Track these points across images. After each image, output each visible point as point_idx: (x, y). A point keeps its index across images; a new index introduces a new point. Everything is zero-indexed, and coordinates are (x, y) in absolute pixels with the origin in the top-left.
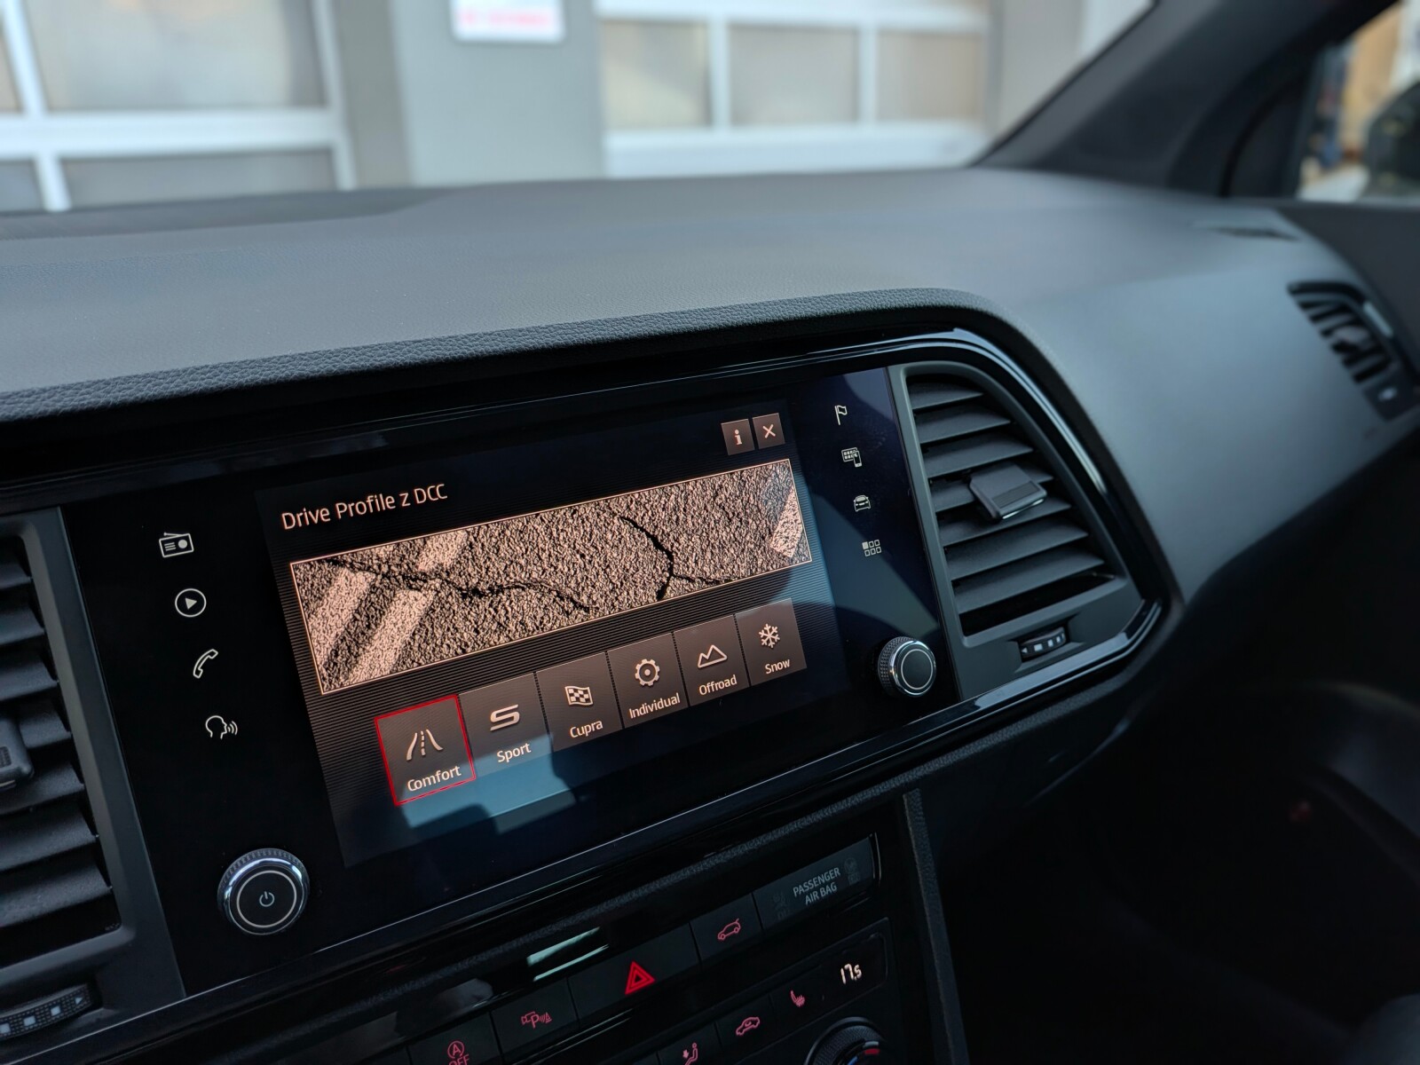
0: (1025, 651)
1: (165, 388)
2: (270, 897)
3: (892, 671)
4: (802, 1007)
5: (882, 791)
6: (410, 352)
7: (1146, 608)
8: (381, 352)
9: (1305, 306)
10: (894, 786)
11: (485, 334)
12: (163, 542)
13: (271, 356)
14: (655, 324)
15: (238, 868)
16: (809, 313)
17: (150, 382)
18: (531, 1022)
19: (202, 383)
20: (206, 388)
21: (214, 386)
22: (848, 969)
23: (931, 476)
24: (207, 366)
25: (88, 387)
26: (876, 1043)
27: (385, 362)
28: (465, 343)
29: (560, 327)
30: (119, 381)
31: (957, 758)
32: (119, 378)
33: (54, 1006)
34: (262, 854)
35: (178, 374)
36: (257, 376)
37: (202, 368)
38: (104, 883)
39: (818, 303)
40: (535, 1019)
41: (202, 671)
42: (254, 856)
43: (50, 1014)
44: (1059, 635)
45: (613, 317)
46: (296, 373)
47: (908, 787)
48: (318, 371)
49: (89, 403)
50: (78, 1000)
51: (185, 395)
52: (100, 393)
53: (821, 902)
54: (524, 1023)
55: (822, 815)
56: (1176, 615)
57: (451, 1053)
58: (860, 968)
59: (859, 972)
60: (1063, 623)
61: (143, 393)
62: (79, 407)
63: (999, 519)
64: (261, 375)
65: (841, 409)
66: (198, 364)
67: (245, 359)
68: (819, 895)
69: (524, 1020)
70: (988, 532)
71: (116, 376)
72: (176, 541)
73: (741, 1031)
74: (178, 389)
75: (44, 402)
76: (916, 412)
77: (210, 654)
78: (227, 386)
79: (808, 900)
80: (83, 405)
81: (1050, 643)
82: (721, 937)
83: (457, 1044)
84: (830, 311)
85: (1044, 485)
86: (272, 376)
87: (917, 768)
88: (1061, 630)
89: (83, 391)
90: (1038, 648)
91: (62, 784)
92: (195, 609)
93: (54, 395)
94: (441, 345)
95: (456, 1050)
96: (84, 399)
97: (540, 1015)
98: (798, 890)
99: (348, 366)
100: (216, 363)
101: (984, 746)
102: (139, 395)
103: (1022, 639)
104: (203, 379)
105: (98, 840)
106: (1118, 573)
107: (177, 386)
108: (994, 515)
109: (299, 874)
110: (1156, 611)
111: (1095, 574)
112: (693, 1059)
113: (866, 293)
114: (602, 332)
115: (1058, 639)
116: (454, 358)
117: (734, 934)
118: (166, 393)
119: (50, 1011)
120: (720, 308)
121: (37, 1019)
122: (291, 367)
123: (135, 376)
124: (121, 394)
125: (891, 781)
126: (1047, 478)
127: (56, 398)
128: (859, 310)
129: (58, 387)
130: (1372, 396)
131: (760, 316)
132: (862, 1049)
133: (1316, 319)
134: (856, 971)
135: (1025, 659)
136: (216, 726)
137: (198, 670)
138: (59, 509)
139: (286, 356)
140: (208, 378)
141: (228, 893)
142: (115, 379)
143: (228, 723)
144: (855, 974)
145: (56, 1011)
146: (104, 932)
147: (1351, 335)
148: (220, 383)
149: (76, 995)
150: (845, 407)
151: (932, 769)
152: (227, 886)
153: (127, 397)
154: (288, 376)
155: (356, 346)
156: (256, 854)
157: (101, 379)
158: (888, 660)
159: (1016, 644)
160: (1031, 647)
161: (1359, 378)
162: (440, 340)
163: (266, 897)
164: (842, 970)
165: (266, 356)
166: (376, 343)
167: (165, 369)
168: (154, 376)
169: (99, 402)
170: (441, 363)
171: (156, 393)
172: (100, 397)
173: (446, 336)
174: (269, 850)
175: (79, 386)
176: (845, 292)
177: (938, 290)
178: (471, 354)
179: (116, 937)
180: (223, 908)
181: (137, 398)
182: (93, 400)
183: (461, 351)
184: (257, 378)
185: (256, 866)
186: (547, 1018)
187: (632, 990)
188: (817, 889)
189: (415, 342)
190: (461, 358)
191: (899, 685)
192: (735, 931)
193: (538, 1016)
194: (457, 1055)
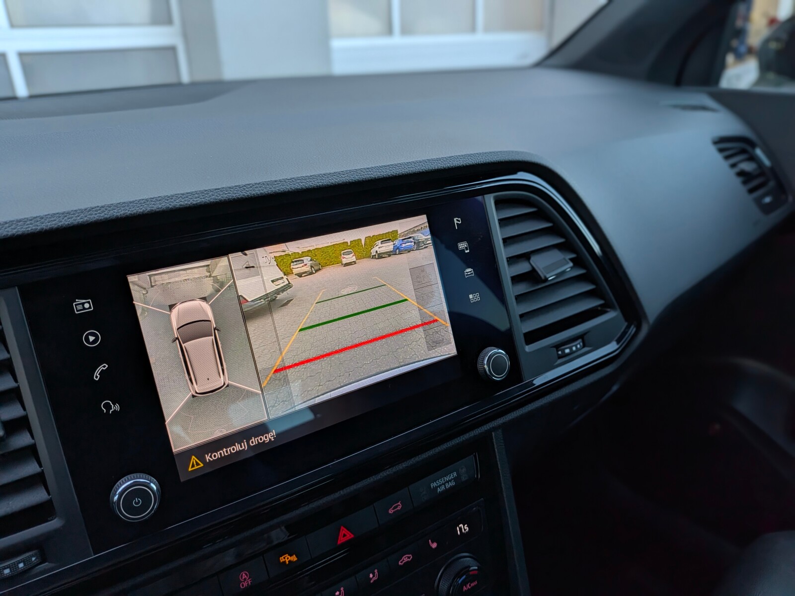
0: (560, 353)
1: (74, 220)
2: (139, 501)
3: (486, 366)
4: (436, 548)
5: (480, 432)
6: (213, 195)
7: (628, 327)
8: (197, 196)
9: (721, 150)
10: (486, 429)
11: (256, 184)
12: (76, 305)
13: (134, 200)
14: (352, 175)
15: (121, 485)
16: (440, 167)
17: (66, 216)
18: (285, 561)
19: (96, 216)
20: (98, 220)
21: (102, 218)
22: (461, 527)
23: (508, 256)
24: (98, 207)
25: (31, 220)
26: (476, 568)
27: (199, 201)
28: (244, 189)
29: (298, 179)
30: (48, 216)
31: (521, 412)
32: (48, 215)
33: (20, 563)
34: (134, 477)
35: (82, 211)
36: (127, 211)
37: (95, 207)
38: (46, 494)
39: (445, 161)
40: (288, 558)
41: (99, 376)
42: (129, 478)
43: (18, 567)
44: (579, 344)
45: (328, 172)
46: (149, 209)
47: (494, 429)
48: (161, 208)
49: (31, 229)
50: (33, 559)
51: (86, 223)
52: (38, 223)
53: (446, 491)
54: (281, 561)
55: (446, 446)
56: (645, 330)
57: (242, 578)
58: (467, 526)
59: (467, 529)
60: (581, 337)
61: (62, 223)
62: (26, 232)
63: (546, 280)
64: (129, 211)
65: (457, 220)
66: (93, 205)
67: (120, 201)
68: (445, 487)
69: (282, 559)
70: (540, 286)
71: (47, 214)
73: (402, 562)
74: (82, 220)
75: (6, 230)
76: (500, 221)
77: (103, 367)
78: (109, 218)
79: (439, 490)
80: (28, 231)
81: (574, 348)
82: (391, 511)
83: (245, 573)
84: (452, 165)
85: (571, 260)
86: (135, 211)
87: (499, 419)
88: (580, 341)
89: (28, 222)
90: (567, 351)
91: (22, 440)
92: (94, 342)
93: (12, 225)
94: (231, 191)
95: (244, 576)
96: (29, 227)
98: (433, 485)
99: (178, 204)
100: (103, 204)
101: (536, 406)
102: (60, 224)
103: (558, 346)
104: (96, 214)
105: (43, 470)
106: (612, 307)
107: (81, 219)
108: (543, 277)
109: (155, 488)
110: (633, 330)
111: (599, 308)
112: (375, 578)
113: (472, 154)
114: (322, 181)
115: (578, 346)
116: (238, 198)
117: (398, 510)
118: (75, 223)
119: (18, 565)
120: (388, 166)
121: (11, 570)
122: (146, 206)
123: (57, 213)
124: (50, 224)
125: (485, 426)
126: (573, 256)
127: (13, 227)
128: (468, 164)
129: (14, 221)
130: (758, 201)
131: (412, 169)
132: (469, 571)
133: (727, 158)
134: (465, 528)
135: (560, 357)
136: (108, 406)
137: (97, 376)
138: (16, 287)
139: (143, 200)
140: (99, 213)
141: (116, 498)
142: (46, 215)
143: (114, 404)
145: (21, 565)
146: (47, 521)
147: (747, 167)
148: (106, 216)
149: (33, 556)
150: (460, 219)
151: (507, 419)
152: (115, 495)
153: (53, 226)
154: (144, 211)
155: (182, 192)
156: (131, 477)
157: (38, 215)
158: (483, 360)
159: (555, 349)
160: (563, 351)
161: (751, 191)
162: (230, 188)
163: (137, 501)
164: (458, 528)
165: (132, 200)
166: (194, 191)
167: (75, 209)
168: (69, 213)
169: (37, 229)
170: (231, 201)
171: (69, 223)
172: (38, 226)
173: (233, 185)
174: (138, 475)
175: (25, 220)
176: (460, 154)
177: (512, 152)
178: (248, 196)
179: (54, 524)
180: (113, 506)
181: (59, 226)
182: (34, 228)
183: (242, 194)
184: (126, 213)
185: (131, 484)
186: (294, 558)
187: (342, 542)
188: (444, 484)
189: (216, 189)
190: (242, 198)
191: (489, 374)
192: (398, 508)
193: (289, 557)
194: (245, 579)
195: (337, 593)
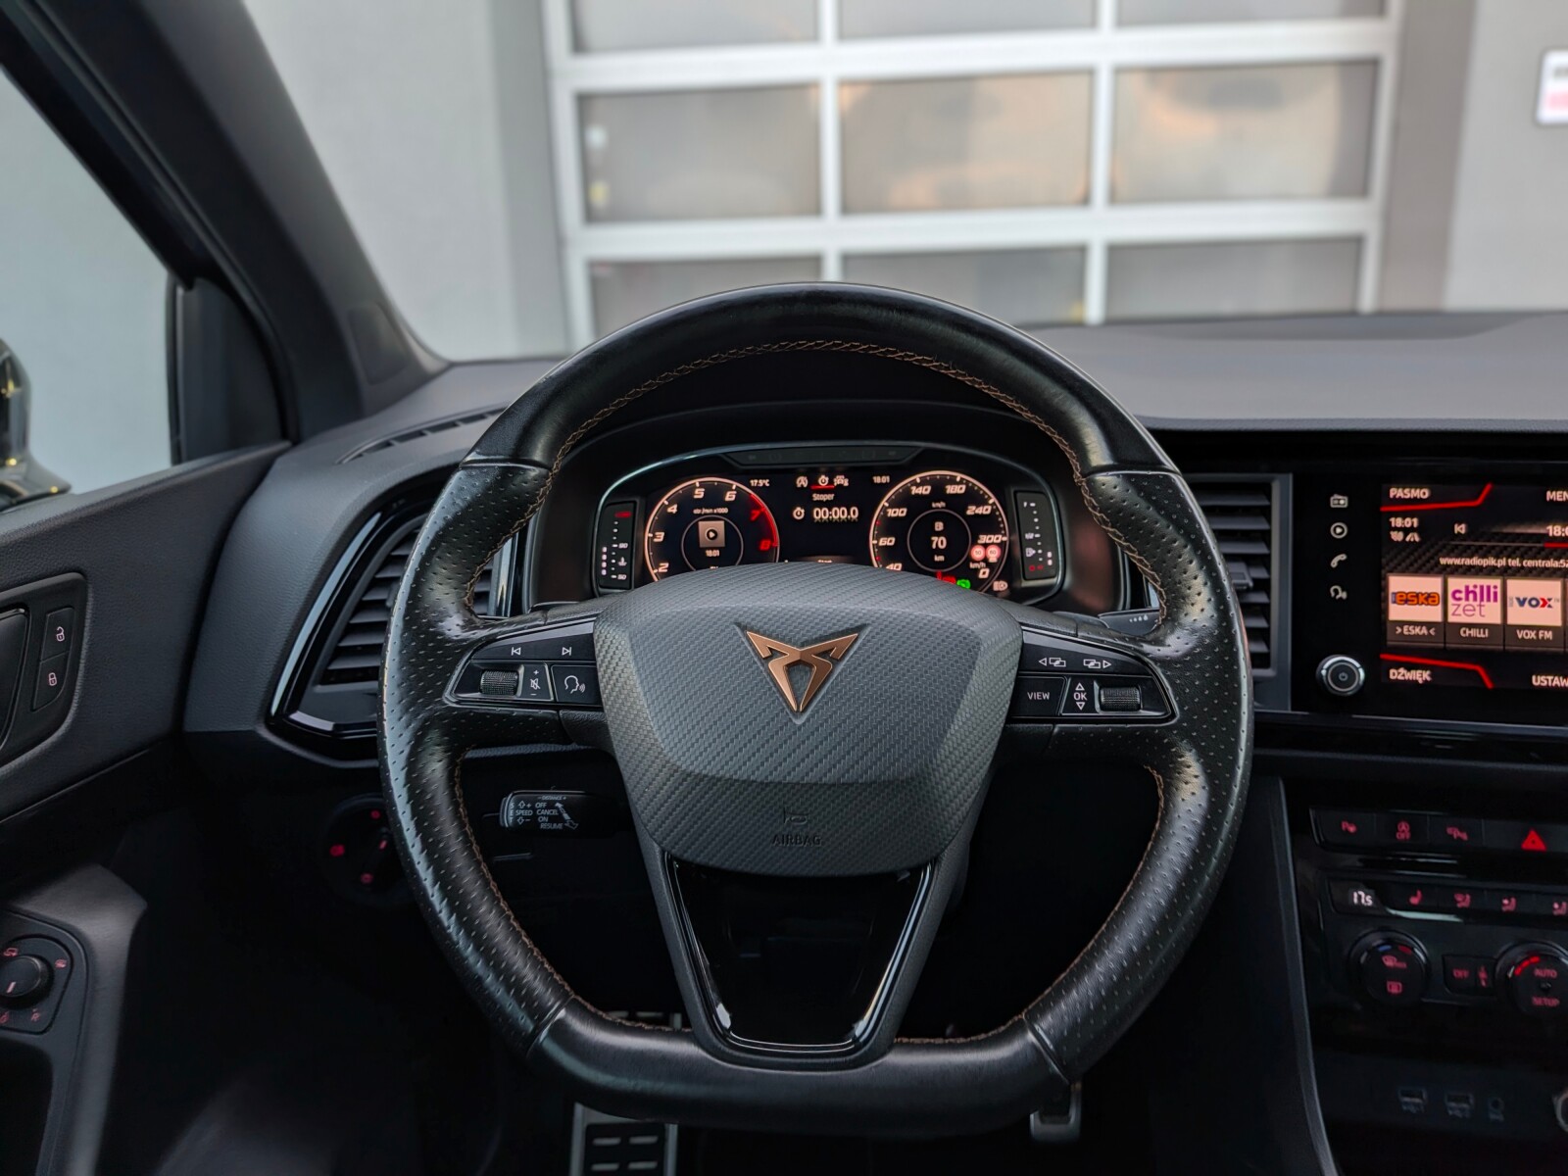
2: (1345, 677)
12: (1333, 499)
15: (1332, 659)
18: (1453, 834)
40: (1457, 833)
54: (1448, 832)
57: (1400, 828)
69: (1449, 830)
72: (1339, 500)
77: (1342, 557)
91: (1262, 598)
95: (1404, 828)
105: (1269, 628)
112: (1560, 912)
136: (1336, 591)
137: (1334, 563)
138: (1291, 476)
143: (1343, 592)
152: (1323, 669)
156: (1343, 656)
163: (1343, 675)
174: (1348, 656)
179: (1268, 672)
185: (1341, 660)
186: (1465, 836)
187: (1527, 847)
194: (1404, 831)
195: (1506, 902)
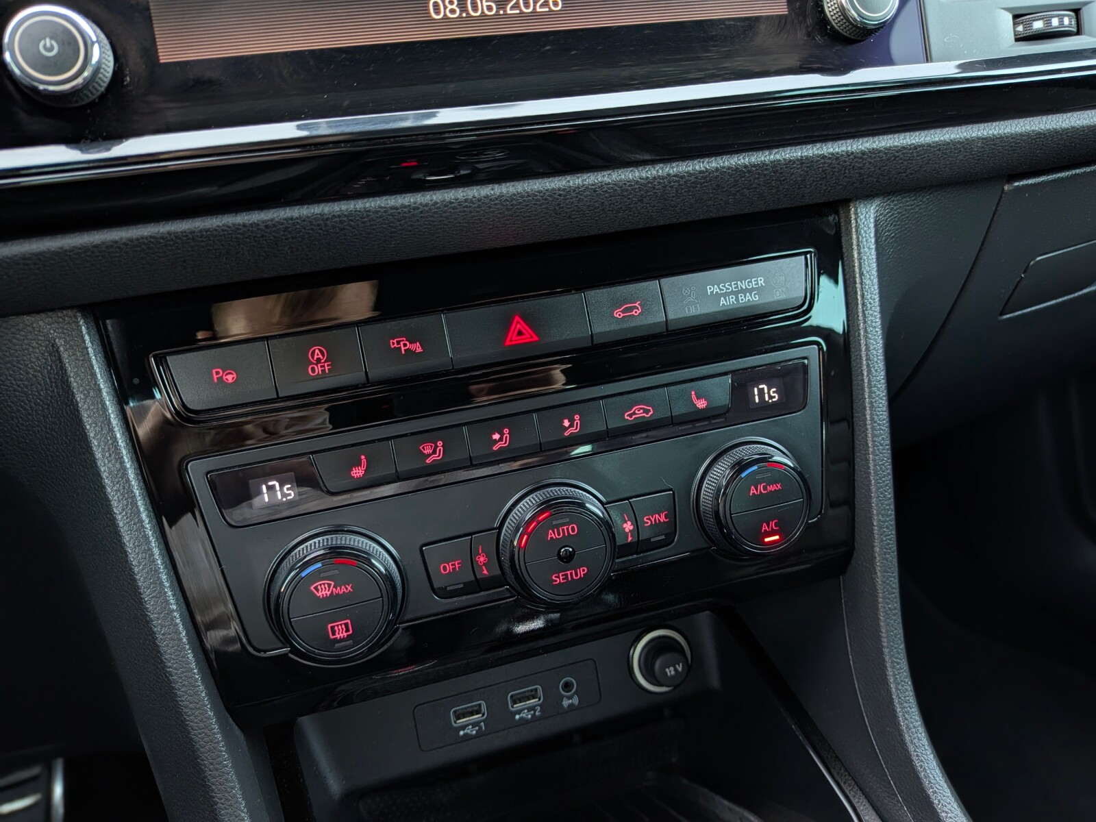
0: (1020, 28)
4: (704, 411)
18: (400, 347)
22: (764, 390)
40: (405, 345)
44: (1068, 17)
54: (392, 347)
57: (313, 357)
59: (775, 396)
60: (1076, 7)
68: (737, 299)
69: (393, 343)
73: (630, 416)
79: (723, 303)
81: (1055, 22)
82: (618, 313)
83: (319, 349)
88: (1069, 13)
90: (1038, 24)
97: (410, 343)
98: (712, 289)
103: (1017, 13)
112: (573, 430)
115: (1065, 21)
117: (633, 315)
134: (772, 393)
144: (771, 397)
159: (1010, 16)
160: (1028, 24)
164: (756, 389)
186: (417, 348)
187: (514, 342)
188: (736, 293)
192: (634, 313)
193: (408, 343)
194: (319, 360)
195: (496, 436)
